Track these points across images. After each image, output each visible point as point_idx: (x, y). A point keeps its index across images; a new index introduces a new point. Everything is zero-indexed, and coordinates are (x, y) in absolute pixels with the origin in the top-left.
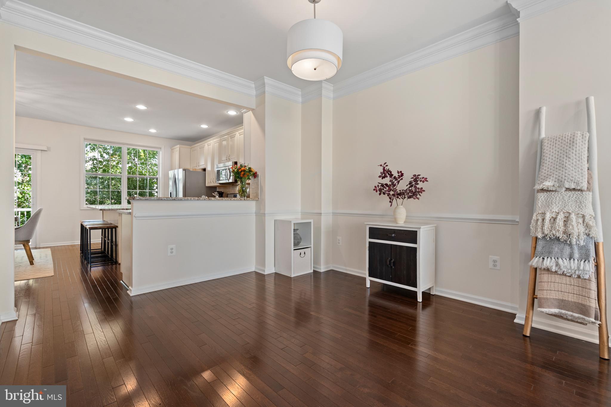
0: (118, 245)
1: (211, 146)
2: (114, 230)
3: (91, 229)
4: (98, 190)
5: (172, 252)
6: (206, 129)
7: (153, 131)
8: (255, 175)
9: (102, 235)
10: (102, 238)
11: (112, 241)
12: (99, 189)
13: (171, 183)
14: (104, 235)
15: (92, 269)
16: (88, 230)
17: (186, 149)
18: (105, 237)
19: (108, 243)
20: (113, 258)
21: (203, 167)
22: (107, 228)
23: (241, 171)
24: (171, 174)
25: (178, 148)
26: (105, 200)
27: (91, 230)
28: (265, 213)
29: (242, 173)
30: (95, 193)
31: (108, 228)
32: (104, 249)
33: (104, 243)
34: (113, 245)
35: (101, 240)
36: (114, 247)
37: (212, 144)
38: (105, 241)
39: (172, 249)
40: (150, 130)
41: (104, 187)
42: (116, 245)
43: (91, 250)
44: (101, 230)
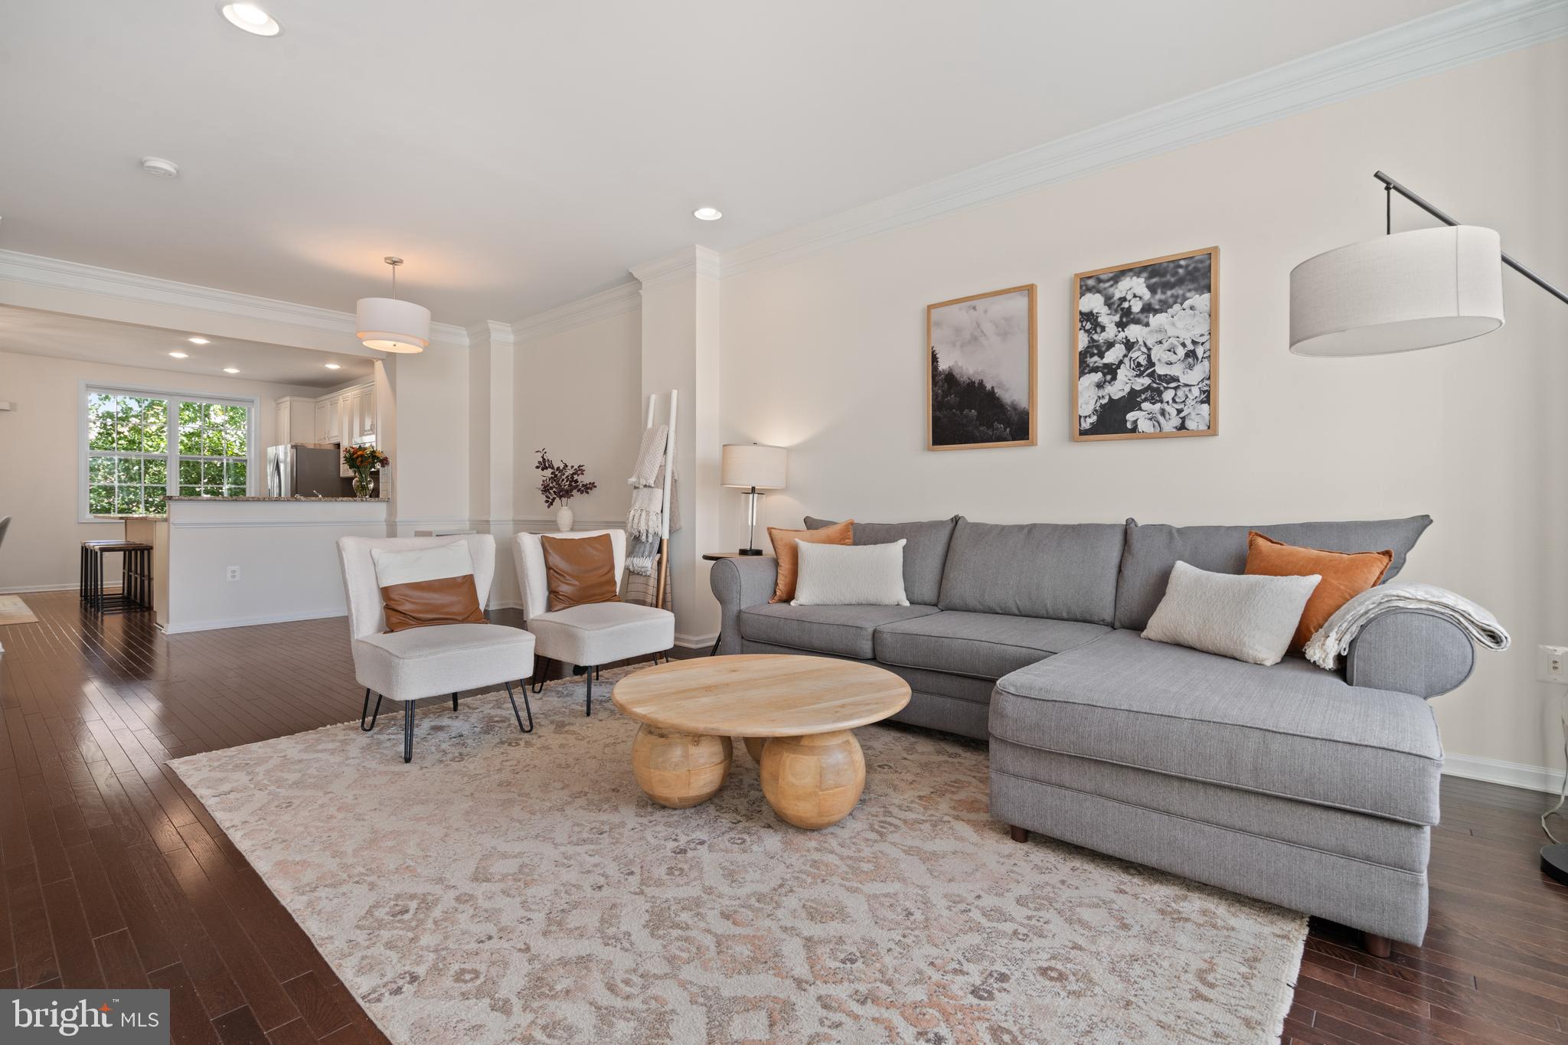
0: (153, 579)
1: (349, 402)
2: (146, 552)
3: (103, 550)
4: (116, 484)
5: (234, 577)
6: (334, 372)
7: (232, 371)
8: (384, 462)
9: (124, 569)
10: (124, 573)
11: (142, 575)
12: (120, 482)
13: (270, 469)
14: (128, 564)
15: (105, 617)
16: (97, 552)
17: (304, 405)
18: (130, 570)
19: (136, 578)
20: (144, 602)
21: (335, 441)
22: (133, 550)
23: (358, 457)
24: (271, 451)
25: (289, 403)
26: (133, 506)
27: (104, 553)
28: (397, 520)
29: (360, 459)
30: (110, 491)
31: (136, 550)
32: (128, 591)
33: (128, 578)
34: (144, 580)
35: (122, 582)
36: (146, 582)
37: (349, 399)
38: (130, 577)
39: (234, 572)
40: (225, 370)
41: (132, 479)
42: (150, 579)
43: (102, 595)
44: (122, 552)
